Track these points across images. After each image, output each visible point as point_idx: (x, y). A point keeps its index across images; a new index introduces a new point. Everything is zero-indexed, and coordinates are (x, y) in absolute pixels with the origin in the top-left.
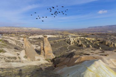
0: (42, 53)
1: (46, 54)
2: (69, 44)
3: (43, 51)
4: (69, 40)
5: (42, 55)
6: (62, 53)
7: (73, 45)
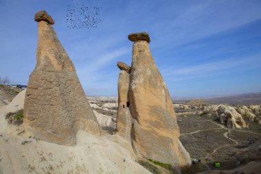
0: (124, 123)
1: (142, 126)
2: (226, 125)
3: (127, 111)
4: (220, 111)
5: (124, 137)
6: (215, 151)
7: (246, 129)
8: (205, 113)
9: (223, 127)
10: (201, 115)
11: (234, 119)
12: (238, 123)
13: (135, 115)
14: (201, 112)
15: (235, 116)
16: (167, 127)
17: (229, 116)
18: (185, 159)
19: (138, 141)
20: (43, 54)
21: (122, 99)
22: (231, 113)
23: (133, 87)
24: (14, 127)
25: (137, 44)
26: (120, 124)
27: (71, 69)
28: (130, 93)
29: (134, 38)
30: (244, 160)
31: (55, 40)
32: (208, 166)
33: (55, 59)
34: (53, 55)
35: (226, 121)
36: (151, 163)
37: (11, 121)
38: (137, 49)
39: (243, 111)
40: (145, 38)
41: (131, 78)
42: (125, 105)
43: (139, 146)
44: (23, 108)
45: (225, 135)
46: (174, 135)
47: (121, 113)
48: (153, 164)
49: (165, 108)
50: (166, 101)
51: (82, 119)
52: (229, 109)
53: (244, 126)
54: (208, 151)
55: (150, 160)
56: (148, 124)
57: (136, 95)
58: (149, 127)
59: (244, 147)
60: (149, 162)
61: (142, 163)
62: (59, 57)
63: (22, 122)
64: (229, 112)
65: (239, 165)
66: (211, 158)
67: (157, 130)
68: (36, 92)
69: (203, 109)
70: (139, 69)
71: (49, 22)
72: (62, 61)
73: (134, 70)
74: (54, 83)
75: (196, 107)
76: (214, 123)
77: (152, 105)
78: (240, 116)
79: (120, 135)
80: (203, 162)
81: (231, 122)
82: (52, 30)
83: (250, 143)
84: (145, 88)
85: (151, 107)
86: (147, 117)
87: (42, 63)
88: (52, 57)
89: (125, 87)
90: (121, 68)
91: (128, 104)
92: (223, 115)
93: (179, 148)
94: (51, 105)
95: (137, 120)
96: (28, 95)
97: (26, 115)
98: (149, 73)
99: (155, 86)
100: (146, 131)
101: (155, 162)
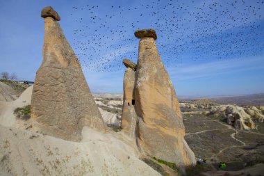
0: (129, 121)
1: (147, 125)
2: (233, 126)
3: (132, 109)
4: (228, 111)
5: (128, 135)
6: (221, 152)
7: (255, 130)
8: (212, 113)
9: (230, 127)
10: (208, 115)
11: (242, 120)
12: (246, 124)
13: (140, 113)
14: (208, 112)
15: (243, 116)
16: (173, 126)
17: (237, 116)
18: (190, 159)
19: (142, 139)
20: (49, 51)
21: (127, 97)
22: (239, 113)
23: (139, 85)
24: (22, 122)
25: (143, 41)
26: (125, 122)
27: (77, 65)
28: (136, 91)
29: (140, 35)
30: (251, 162)
31: (61, 37)
32: (213, 166)
33: (61, 56)
34: (59, 52)
35: (233, 122)
36: (155, 161)
37: (19, 116)
38: (143, 46)
39: (252, 112)
40: (151, 34)
41: (137, 76)
42: (131, 103)
43: (144, 144)
44: (30, 103)
45: (233, 136)
46: (179, 134)
47: (126, 111)
48: (158, 163)
49: (170, 106)
50: (172, 100)
51: (87, 116)
52: (237, 109)
53: (253, 127)
54: (214, 152)
55: (154, 158)
56: (153, 123)
57: (141, 93)
58: (154, 125)
59: (251, 149)
60: (153, 160)
61: (146, 161)
62: (65, 54)
63: (29, 117)
64: (237, 112)
65: (245, 166)
66: (216, 159)
67: (162, 129)
68: (42, 89)
69: (210, 108)
70: (145, 67)
71: (55, 18)
72: (68, 57)
73: (140, 68)
74: (61, 79)
75: (203, 107)
76: (221, 123)
77: (157, 103)
78: (249, 116)
79: (125, 133)
80: (208, 162)
81: (239, 123)
82: (58, 27)
83: (258, 145)
84: (151, 86)
85: (157, 105)
86: (153, 115)
87: (49, 59)
88: (58, 54)
89: (131, 84)
90: (127, 66)
91: (133, 102)
92: (231, 115)
93: (184, 147)
94: (57, 101)
95: (142, 118)
96: (35, 91)
97: (33, 110)
98: (155, 71)
99: (161, 84)
100: (151, 129)
101: (159, 161)
